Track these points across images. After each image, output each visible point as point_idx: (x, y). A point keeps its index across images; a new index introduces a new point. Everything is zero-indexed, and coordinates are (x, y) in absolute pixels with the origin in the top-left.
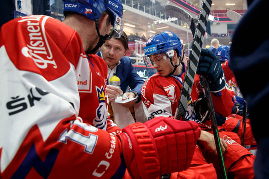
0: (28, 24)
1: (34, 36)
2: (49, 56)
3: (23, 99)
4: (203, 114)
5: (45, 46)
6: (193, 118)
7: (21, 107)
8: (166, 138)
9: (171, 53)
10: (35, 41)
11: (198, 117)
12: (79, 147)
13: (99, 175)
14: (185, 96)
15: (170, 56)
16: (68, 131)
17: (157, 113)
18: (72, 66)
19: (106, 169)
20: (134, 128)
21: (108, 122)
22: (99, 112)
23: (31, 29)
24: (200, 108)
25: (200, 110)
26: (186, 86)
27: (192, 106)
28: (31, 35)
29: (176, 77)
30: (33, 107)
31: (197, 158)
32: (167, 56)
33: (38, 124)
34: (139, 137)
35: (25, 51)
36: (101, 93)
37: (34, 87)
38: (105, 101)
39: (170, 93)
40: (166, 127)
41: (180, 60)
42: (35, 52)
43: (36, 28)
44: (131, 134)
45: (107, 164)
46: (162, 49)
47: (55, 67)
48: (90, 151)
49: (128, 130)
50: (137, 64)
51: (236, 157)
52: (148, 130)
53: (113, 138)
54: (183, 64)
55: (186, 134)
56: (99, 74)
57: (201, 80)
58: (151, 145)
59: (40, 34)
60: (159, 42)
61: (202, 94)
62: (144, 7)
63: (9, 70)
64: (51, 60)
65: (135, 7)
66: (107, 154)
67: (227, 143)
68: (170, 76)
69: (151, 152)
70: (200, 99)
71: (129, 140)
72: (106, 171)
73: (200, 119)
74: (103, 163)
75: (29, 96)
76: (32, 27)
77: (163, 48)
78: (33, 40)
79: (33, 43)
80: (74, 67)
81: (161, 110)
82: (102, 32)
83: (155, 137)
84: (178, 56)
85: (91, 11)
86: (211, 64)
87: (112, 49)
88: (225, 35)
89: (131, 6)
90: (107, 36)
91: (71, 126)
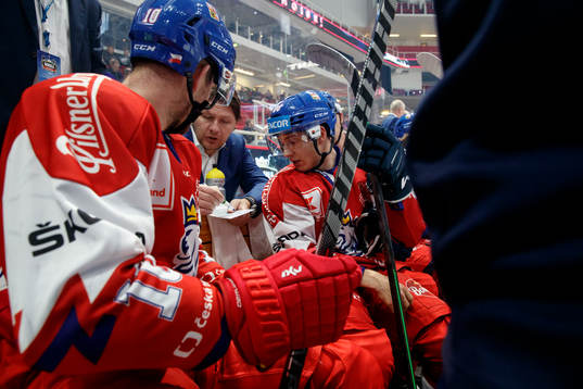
0: (68, 93)
1: (77, 115)
2: (103, 151)
3: (57, 227)
4: (371, 240)
5: (96, 133)
6: (352, 248)
7: (54, 243)
8: (299, 287)
9: (316, 131)
10: (79, 124)
11: (360, 246)
12: (150, 310)
13: (185, 355)
14: (336, 213)
15: (312, 136)
16: (131, 284)
17: (289, 237)
18: (142, 168)
19: (197, 344)
20: (245, 272)
21: (200, 254)
22: (184, 242)
23: (73, 102)
24: (364, 230)
25: (365, 233)
26: (337, 195)
27: (351, 226)
28: (72, 113)
29: (325, 174)
30: (74, 242)
31: (358, 319)
32: (309, 138)
33: (80, 273)
34: (254, 287)
35: (62, 143)
36: (190, 208)
37: (74, 208)
38: (195, 222)
39: (313, 203)
40: (300, 268)
41: (332, 142)
42: (79, 143)
43: (81, 100)
44: (240, 281)
45: (198, 337)
46: (300, 124)
47: (113, 171)
48: (170, 315)
49: (235, 275)
50: (255, 143)
51: (428, 318)
52: (268, 273)
53: (209, 291)
54: (337, 149)
55: (335, 281)
56: (187, 174)
57: (368, 180)
58: (274, 301)
59: (87, 112)
60: (296, 111)
61: (368, 206)
62: (271, 38)
63: (34, 176)
64: (107, 158)
65: (255, 38)
66: (198, 321)
67: (413, 294)
68: (314, 172)
69: (273, 313)
70: (366, 214)
71: (236, 292)
72: (196, 348)
73: (365, 251)
74: (191, 335)
75: (67, 223)
76: (76, 99)
77: (300, 122)
78: (75, 123)
79: (76, 128)
80: (144, 168)
81: (296, 232)
82: (198, 96)
83: (280, 286)
84: (329, 135)
85: (181, 58)
86: (386, 152)
87: (216, 122)
88: (417, 92)
89: (247, 37)
90: (206, 103)
91: (136, 274)
